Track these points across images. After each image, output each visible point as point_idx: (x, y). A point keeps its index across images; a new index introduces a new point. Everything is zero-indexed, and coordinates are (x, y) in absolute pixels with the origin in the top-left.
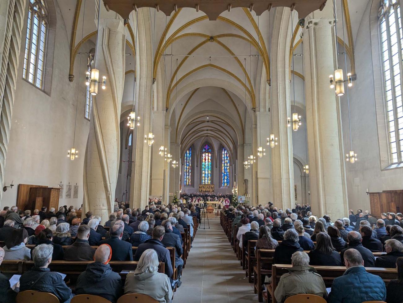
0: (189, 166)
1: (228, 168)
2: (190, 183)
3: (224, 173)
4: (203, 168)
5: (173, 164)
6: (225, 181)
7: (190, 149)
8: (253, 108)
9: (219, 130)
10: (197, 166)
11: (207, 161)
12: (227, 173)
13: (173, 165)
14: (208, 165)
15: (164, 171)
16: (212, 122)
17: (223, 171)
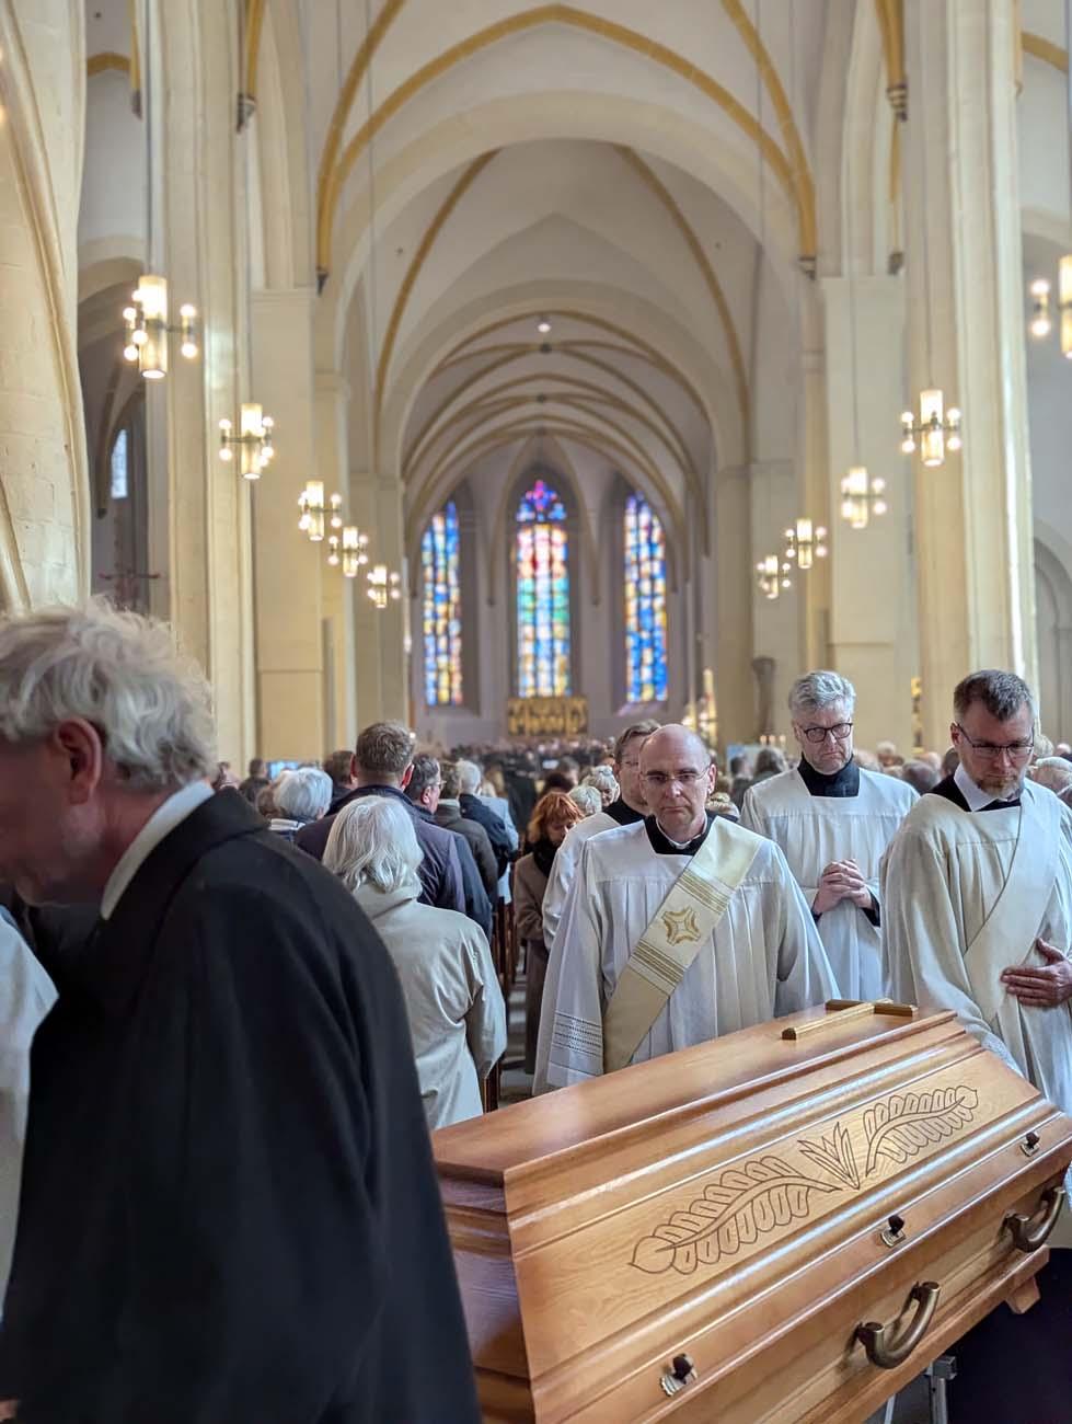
0: (448, 600)
1: (659, 602)
2: (457, 695)
3: (640, 629)
4: (525, 609)
5: (370, 585)
6: (646, 673)
7: (452, 506)
8: (803, 259)
9: (607, 394)
10: (491, 602)
11: (543, 570)
12: (652, 631)
13: (372, 594)
14: (551, 592)
15: (326, 625)
16: (568, 348)
17: (632, 623)
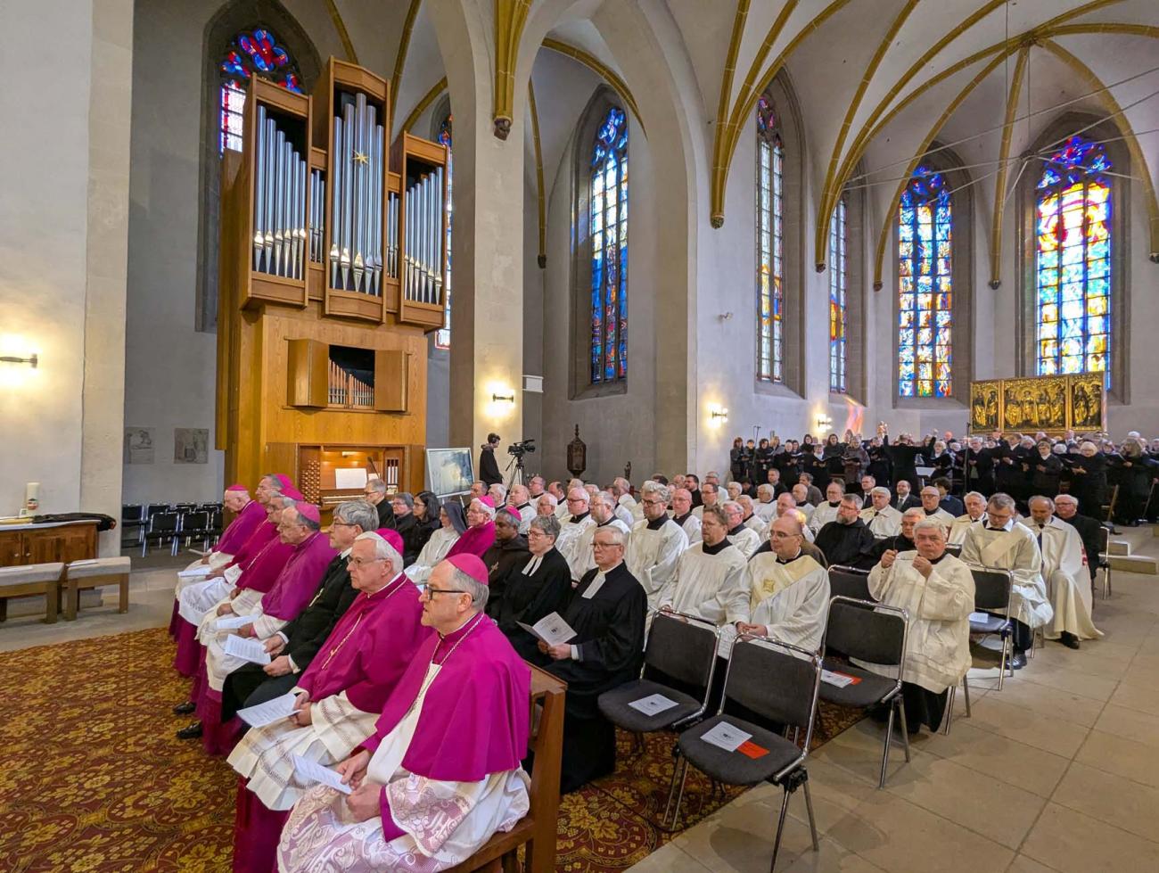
0: (935, 289)
2: (943, 386)
4: (1045, 286)
10: (994, 285)
11: (1074, 237)
14: (1085, 262)
